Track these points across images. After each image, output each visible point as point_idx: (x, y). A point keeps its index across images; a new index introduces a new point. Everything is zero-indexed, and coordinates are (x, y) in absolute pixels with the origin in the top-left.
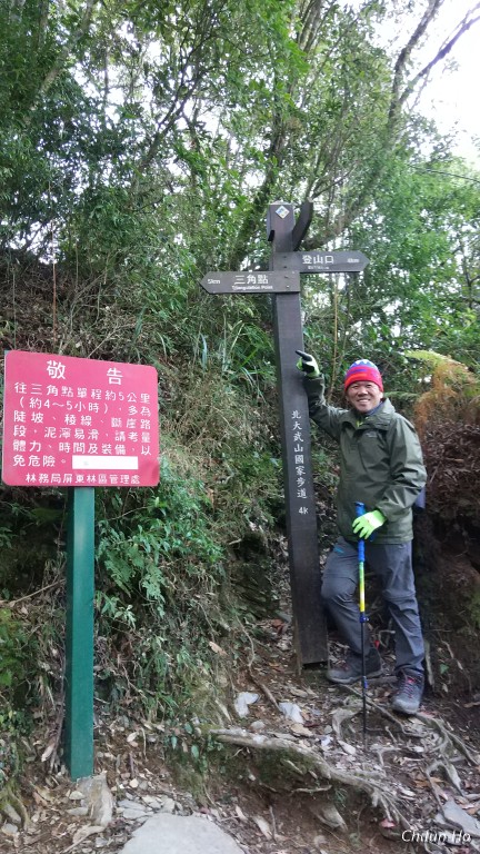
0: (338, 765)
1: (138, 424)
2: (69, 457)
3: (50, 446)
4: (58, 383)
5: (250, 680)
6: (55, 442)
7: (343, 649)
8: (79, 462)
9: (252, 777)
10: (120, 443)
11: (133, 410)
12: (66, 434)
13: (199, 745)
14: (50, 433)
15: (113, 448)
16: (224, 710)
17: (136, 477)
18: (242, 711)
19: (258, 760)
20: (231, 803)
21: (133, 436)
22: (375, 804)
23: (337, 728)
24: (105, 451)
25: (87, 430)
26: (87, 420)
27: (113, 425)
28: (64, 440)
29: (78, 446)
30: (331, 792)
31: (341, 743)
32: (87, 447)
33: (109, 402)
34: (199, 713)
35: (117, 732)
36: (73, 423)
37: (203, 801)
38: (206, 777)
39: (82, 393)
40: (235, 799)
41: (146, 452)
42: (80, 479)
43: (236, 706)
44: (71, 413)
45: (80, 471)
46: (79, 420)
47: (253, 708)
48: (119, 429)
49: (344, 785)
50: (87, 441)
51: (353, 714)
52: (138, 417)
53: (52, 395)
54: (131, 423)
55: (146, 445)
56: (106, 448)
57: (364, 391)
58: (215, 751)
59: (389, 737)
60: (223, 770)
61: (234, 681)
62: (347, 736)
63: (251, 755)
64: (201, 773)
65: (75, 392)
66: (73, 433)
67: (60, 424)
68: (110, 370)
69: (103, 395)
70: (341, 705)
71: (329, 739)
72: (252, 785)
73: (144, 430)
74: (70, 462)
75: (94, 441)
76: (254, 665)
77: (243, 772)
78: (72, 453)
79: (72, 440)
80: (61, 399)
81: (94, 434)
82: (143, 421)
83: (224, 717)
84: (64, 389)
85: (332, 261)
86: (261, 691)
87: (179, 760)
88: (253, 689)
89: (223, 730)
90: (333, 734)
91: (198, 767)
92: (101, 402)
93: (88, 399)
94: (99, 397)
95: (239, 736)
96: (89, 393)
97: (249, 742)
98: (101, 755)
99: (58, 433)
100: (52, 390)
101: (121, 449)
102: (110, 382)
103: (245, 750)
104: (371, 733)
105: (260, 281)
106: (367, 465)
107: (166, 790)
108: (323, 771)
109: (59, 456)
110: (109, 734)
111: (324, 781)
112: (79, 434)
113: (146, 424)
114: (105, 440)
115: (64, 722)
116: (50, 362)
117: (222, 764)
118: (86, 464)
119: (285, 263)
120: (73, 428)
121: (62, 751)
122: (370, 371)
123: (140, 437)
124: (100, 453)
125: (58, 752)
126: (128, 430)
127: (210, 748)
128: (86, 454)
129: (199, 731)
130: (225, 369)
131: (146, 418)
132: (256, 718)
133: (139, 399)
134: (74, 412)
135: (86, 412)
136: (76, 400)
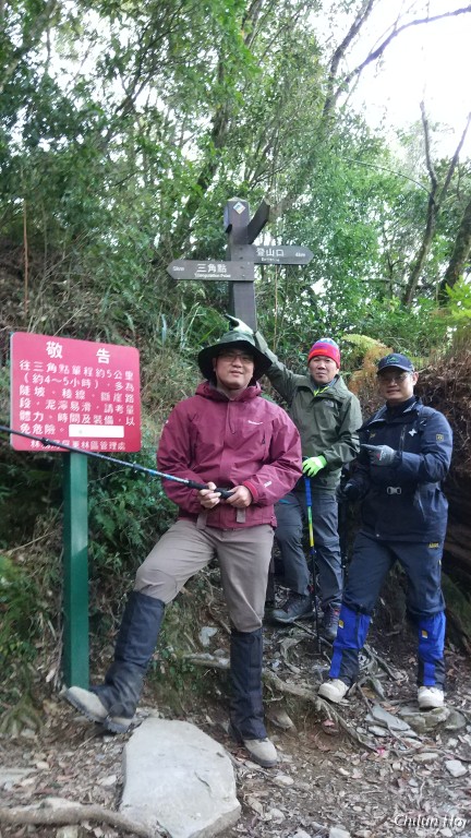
0: (288, 681)
1: (123, 398)
2: (66, 425)
3: (50, 417)
4: (56, 362)
5: (210, 617)
6: (55, 413)
7: (285, 592)
8: (75, 431)
9: (219, 692)
10: (109, 414)
11: (119, 386)
12: (64, 406)
13: (175, 667)
14: (51, 405)
15: (103, 418)
16: (192, 641)
17: (122, 444)
18: (205, 642)
19: (223, 678)
20: (202, 713)
21: (119, 408)
22: (319, 709)
23: (285, 654)
24: (96, 422)
25: (81, 402)
26: (81, 394)
27: (103, 399)
28: (62, 411)
29: (75, 417)
30: (284, 701)
31: (288, 665)
32: (82, 418)
33: (99, 379)
34: (173, 642)
35: (106, 658)
36: (69, 397)
37: (179, 712)
38: (181, 693)
39: (76, 371)
40: (204, 710)
41: (130, 422)
42: (75, 445)
43: (200, 638)
44: (67, 387)
45: (76, 439)
46: (74, 395)
47: (213, 639)
48: (108, 403)
49: (293, 696)
50: (82, 413)
51: (296, 642)
52: (124, 392)
53: (51, 372)
54: (118, 398)
55: (130, 416)
56: (98, 418)
57: (323, 365)
58: (188, 671)
59: (326, 660)
60: (195, 687)
61: (198, 617)
62: (293, 659)
63: (218, 675)
64: (177, 690)
65: (71, 370)
66: (69, 405)
67: (59, 397)
68: (100, 351)
69: (94, 372)
70: (287, 635)
71: (278, 662)
72: (219, 698)
73: (128, 403)
74: (67, 430)
75: (87, 412)
76: (212, 606)
77: (212, 689)
78: (68, 423)
79: (69, 411)
80: (59, 375)
81: (87, 406)
82: (127, 396)
83: (191, 646)
84: (62, 367)
85: (283, 255)
86: (220, 626)
87: (159, 680)
88: (212, 624)
89: (194, 655)
90: (282, 658)
91: (175, 686)
92: (93, 379)
93: (81, 377)
94: (90, 374)
95: (207, 659)
96: (82, 371)
97: (216, 664)
98: (95, 677)
99: (57, 405)
100: (51, 367)
101: (109, 419)
102: (100, 361)
103: (213, 671)
104: (310, 657)
105: (220, 270)
106: (322, 428)
107: (150, 703)
108: (277, 685)
109: (59, 425)
110: (99, 659)
111: (278, 692)
112: (74, 406)
113: (129, 398)
114: (97, 412)
115: (63, 651)
116: (49, 343)
117: (193, 683)
118: (81, 432)
119: (241, 254)
120: (69, 401)
121: (62, 673)
122: (331, 349)
123: (125, 410)
124: (92, 423)
125: (59, 676)
126: (115, 404)
127: (185, 669)
128: (80, 423)
129: (175, 656)
130: (182, 346)
131: (130, 393)
132: (218, 648)
133: (124, 376)
134: (70, 386)
135: (80, 387)
136: (71, 377)
